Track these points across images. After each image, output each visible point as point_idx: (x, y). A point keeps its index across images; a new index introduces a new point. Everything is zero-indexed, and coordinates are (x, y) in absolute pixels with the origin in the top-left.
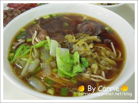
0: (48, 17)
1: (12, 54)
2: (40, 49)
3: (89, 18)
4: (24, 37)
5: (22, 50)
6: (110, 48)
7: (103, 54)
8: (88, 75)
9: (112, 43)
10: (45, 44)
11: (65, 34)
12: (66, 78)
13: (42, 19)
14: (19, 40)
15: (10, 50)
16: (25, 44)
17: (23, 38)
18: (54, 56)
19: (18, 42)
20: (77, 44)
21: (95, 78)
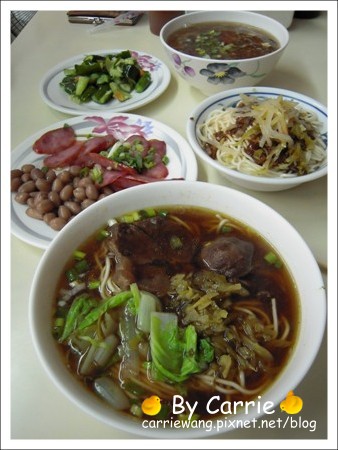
0: (137, 217)
1: (59, 322)
2: (117, 311)
3: (232, 221)
4: (82, 275)
5: (80, 310)
6: (266, 312)
7: (248, 330)
8: (212, 379)
9: (274, 301)
10: (128, 299)
11: (172, 272)
12: (167, 383)
13: (123, 227)
14: (73, 284)
15: (54, 312)
16: (86, 295)
17: (80, 278)
18: (145, 330)
19: (70, 288)
20: (195, 306)
21: (225, 386)
